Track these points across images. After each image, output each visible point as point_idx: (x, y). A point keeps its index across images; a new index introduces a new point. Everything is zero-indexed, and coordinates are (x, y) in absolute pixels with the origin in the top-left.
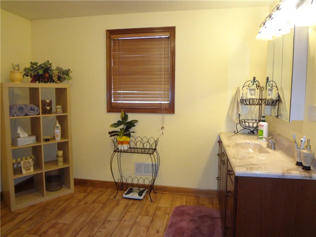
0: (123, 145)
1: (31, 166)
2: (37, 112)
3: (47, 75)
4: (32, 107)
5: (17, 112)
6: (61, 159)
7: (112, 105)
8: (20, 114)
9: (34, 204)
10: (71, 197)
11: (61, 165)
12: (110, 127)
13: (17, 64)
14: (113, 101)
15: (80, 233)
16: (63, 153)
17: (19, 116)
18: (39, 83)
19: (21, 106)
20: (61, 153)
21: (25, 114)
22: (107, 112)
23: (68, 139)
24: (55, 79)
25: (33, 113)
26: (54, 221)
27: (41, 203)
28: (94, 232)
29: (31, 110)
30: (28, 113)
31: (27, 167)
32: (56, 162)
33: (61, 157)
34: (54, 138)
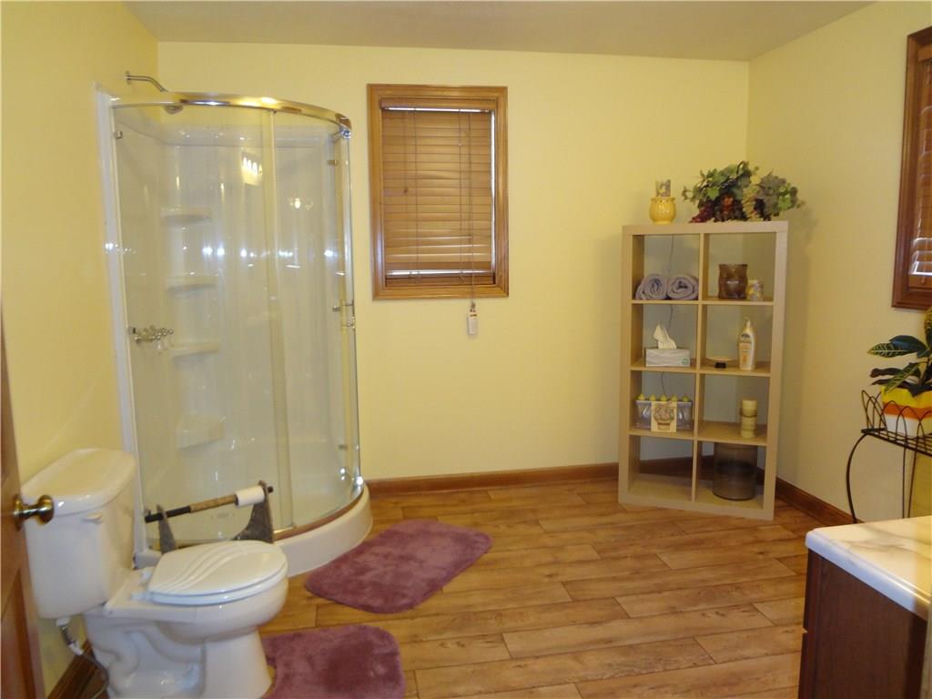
0: (906, 418)
1: (672, 419)
2: (693, 292)
3: (728, 201)
4: (683, 281)
5: (647, 291)
6: (749, 423)
7: (911, 285)
8: (654, 296)
9: (664, 507)
10: (752, 527)
11: (747, 438)
12: (870, 352)
13: (665, 181)
14: (915, 273)
15: (666, 594)
16: (758, 406)
17: (651, 298)
18: (716, 221)
19: (657, 277)
20: (749, 406)
21: (664, 296)
22: (893, 306)
23: (769, 371)
24: (748, 208)
25: (682, 295)
26: (654, 551)
27: (681, 511)
28: (690, 609)
29: (680, 287)
30: (671, 295)
31: (662, 419)
32: (736, 427)
33: (751, 417)
34: (736, 365)
